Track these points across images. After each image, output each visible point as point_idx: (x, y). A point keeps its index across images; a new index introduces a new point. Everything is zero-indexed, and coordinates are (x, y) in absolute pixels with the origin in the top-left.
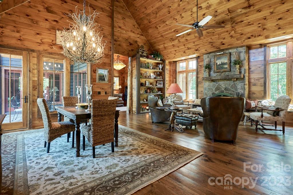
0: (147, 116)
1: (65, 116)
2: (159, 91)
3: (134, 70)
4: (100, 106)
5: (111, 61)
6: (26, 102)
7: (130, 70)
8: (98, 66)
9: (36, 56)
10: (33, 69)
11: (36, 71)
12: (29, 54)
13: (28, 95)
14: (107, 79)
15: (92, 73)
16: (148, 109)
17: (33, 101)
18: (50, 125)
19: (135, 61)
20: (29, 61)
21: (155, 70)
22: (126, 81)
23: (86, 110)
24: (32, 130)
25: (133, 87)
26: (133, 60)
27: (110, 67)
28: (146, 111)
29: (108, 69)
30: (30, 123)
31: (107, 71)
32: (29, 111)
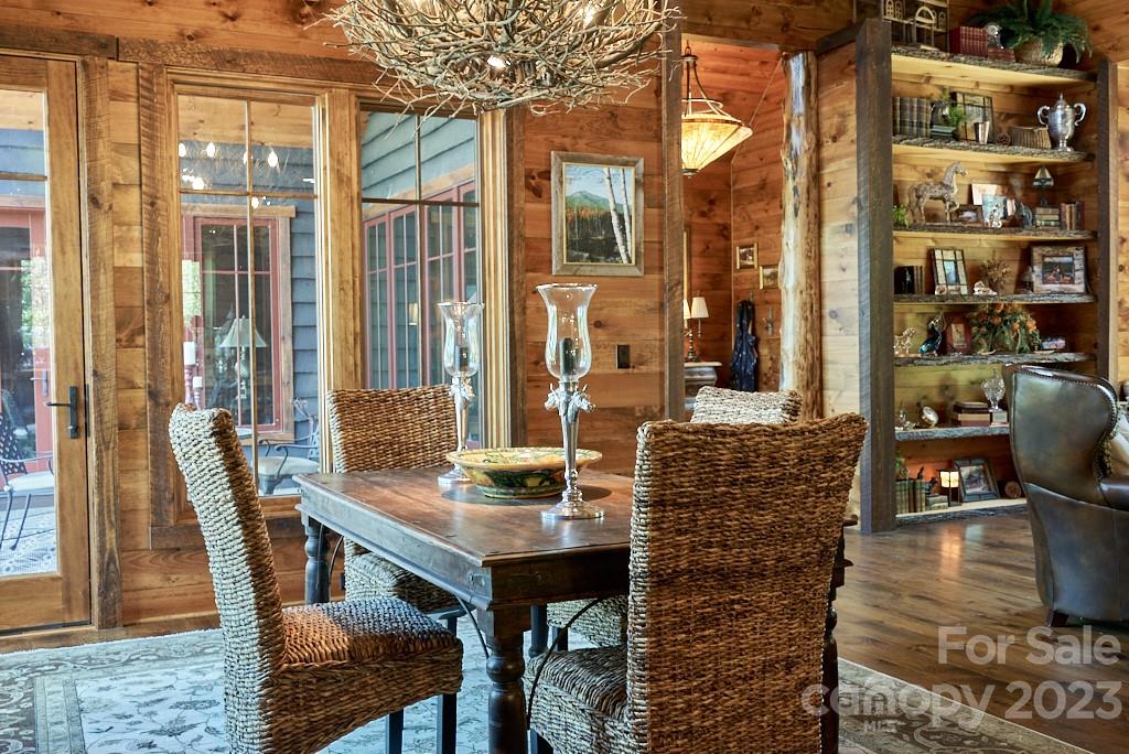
0: (951, 548)
1: (349, 550)
2: (1047, 331)
3: (832, 160)
4: (715, 484)
5: (658, 92)
6: (76, 432)
7: (804, 162)
8: (558, 140)
9: (131, 88)
10: (116, 185)
11: (131, 202)
12: (87, 76)
13: (90, 381)
14: (627, 245)
15: (522, 194)
16: (955, 490)
17: (122, 427)
18: (272, 635)
19: (850, 85)
20: (89, 125)
21: (1021, 155)
22: (743, 257)
23: (544, 514)
24: (125, 645)
25: (829, 305)
26: (824, 76)
27: (654, 146)
28: (941, 507)
29: (634, 164)
30: (106, 587)
31: (630, 173)
32: (96, 500)
